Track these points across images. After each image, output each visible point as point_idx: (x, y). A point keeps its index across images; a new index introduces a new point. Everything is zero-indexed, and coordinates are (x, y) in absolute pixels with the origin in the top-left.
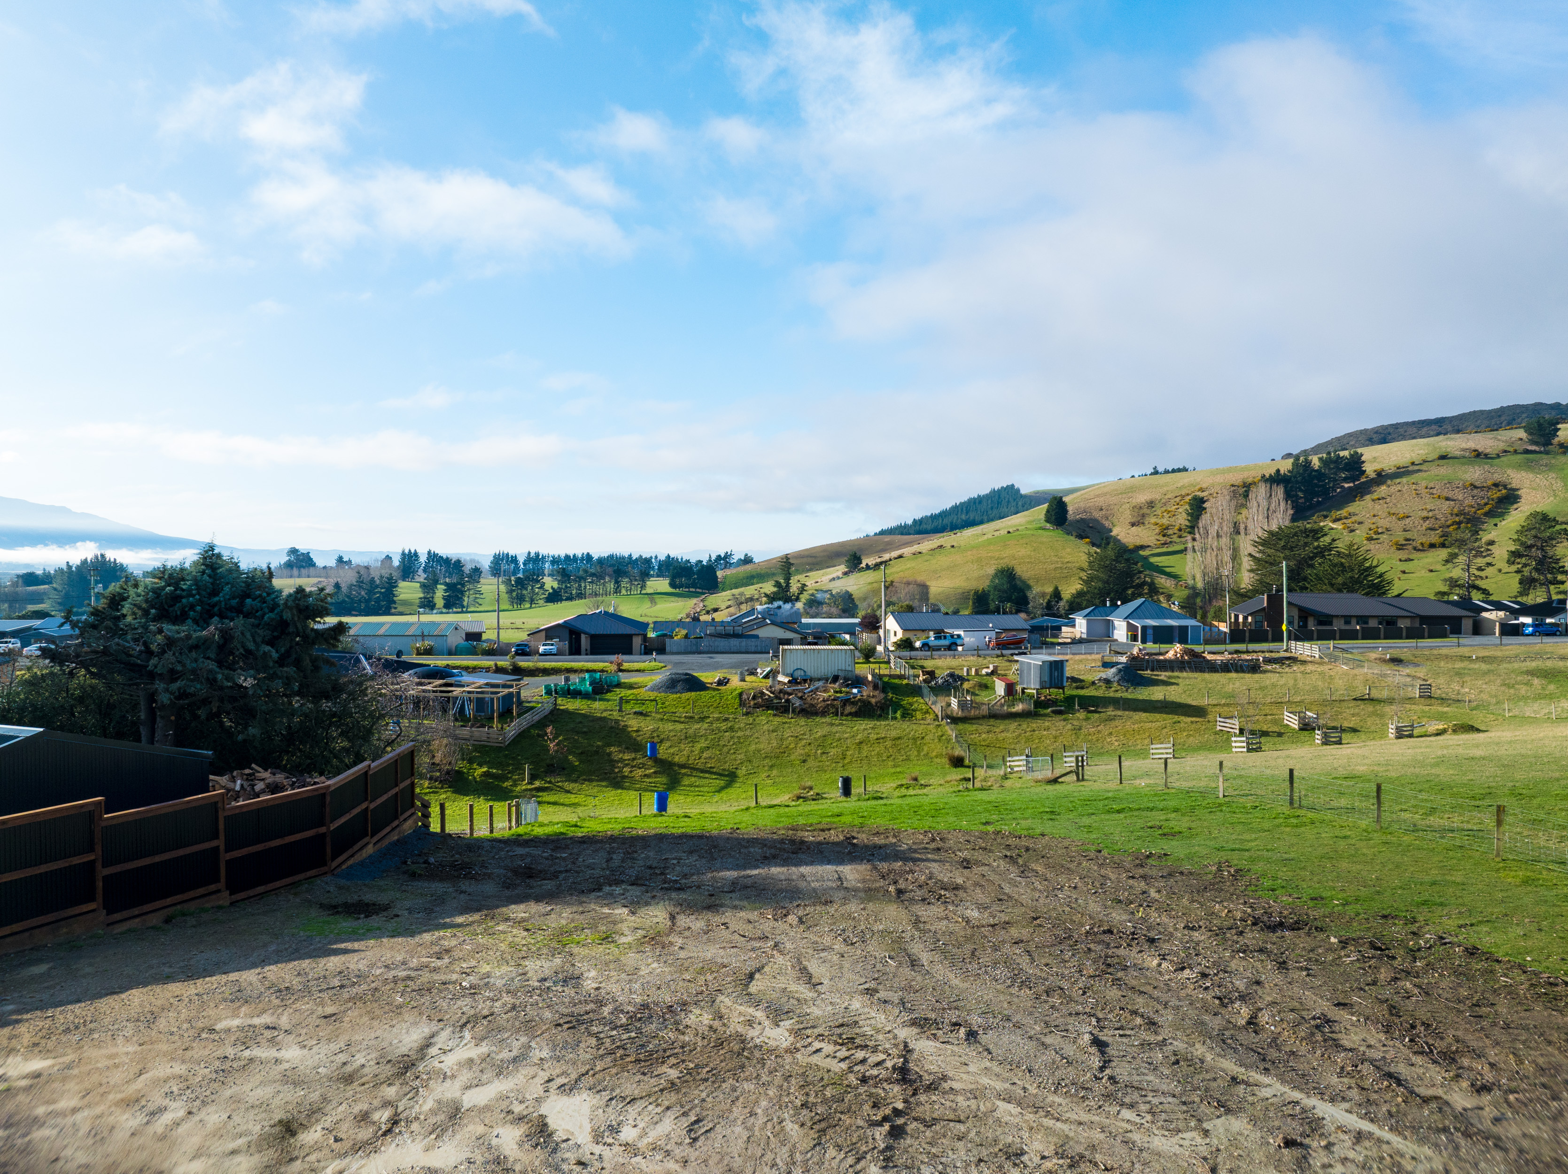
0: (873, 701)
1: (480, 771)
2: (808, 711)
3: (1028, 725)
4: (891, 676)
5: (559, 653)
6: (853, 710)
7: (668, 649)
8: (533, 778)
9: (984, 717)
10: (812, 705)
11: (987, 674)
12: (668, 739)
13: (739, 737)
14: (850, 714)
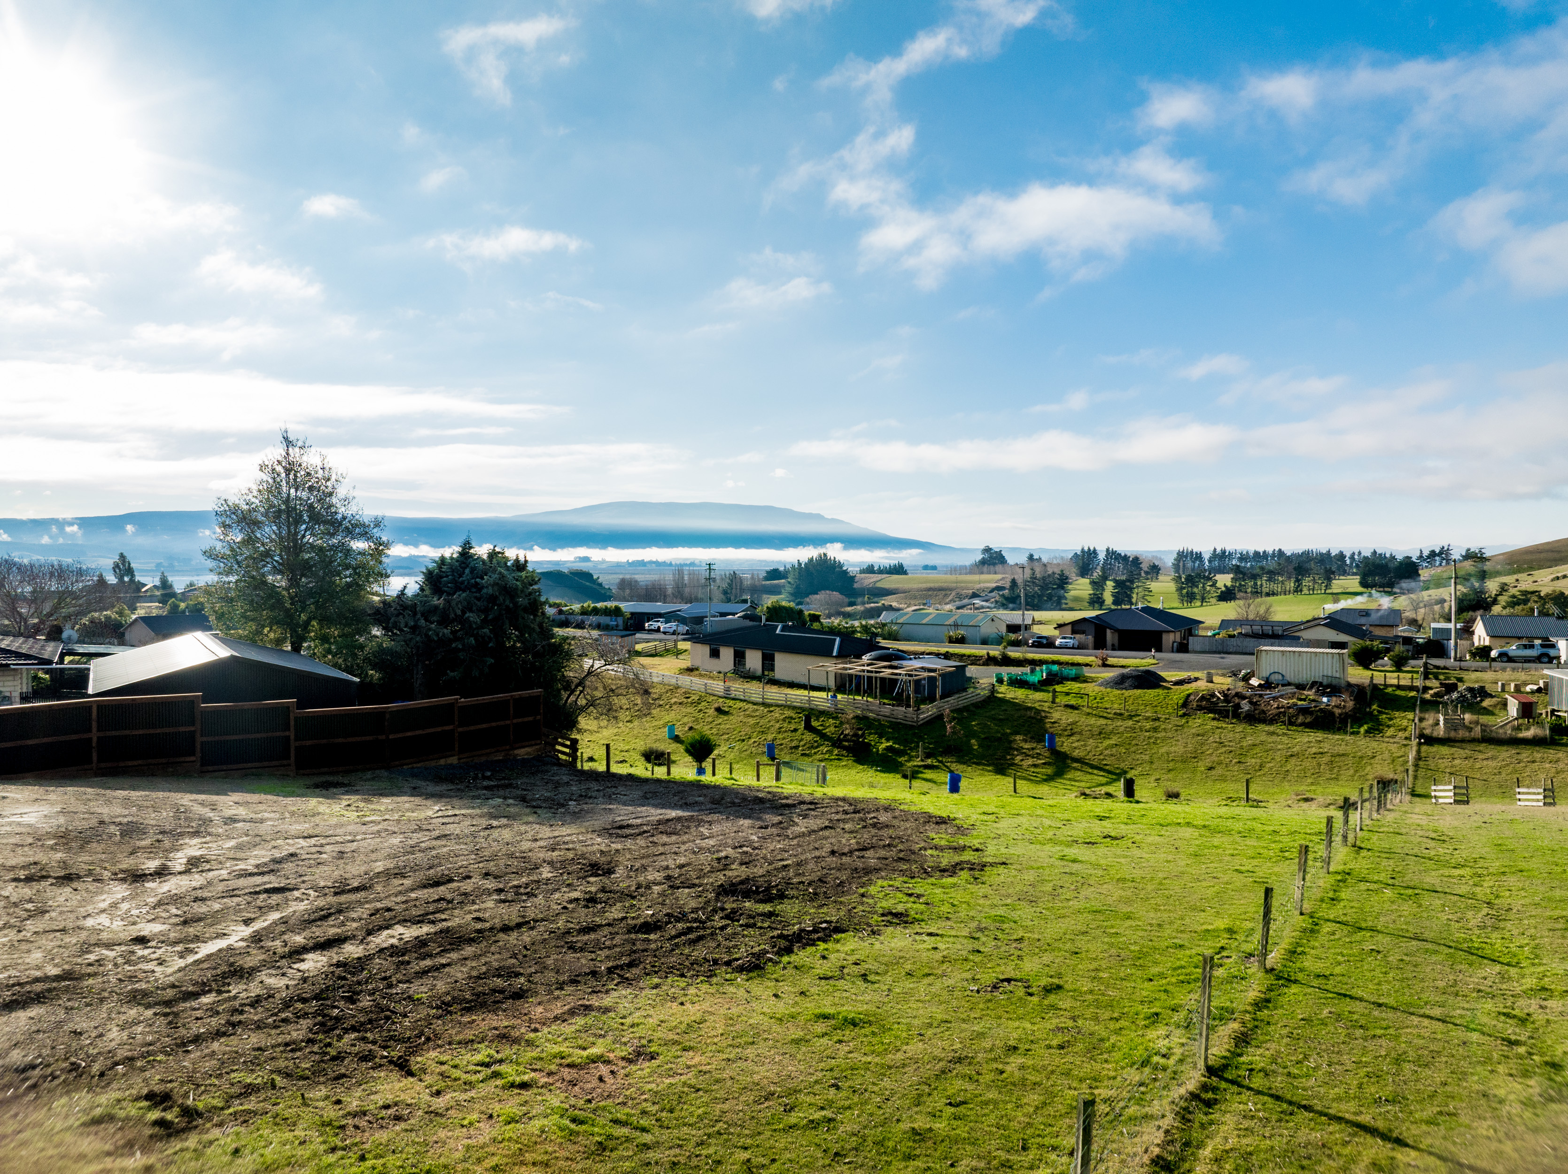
0: (1337, 711)
1: (885, 744)
2: (1255, 718)
4: (1399, 687)
6: (1308, 720)
9: (1473, 740)
10: (1264, 712)
12: (1080, 733)
13: (1157, 739)
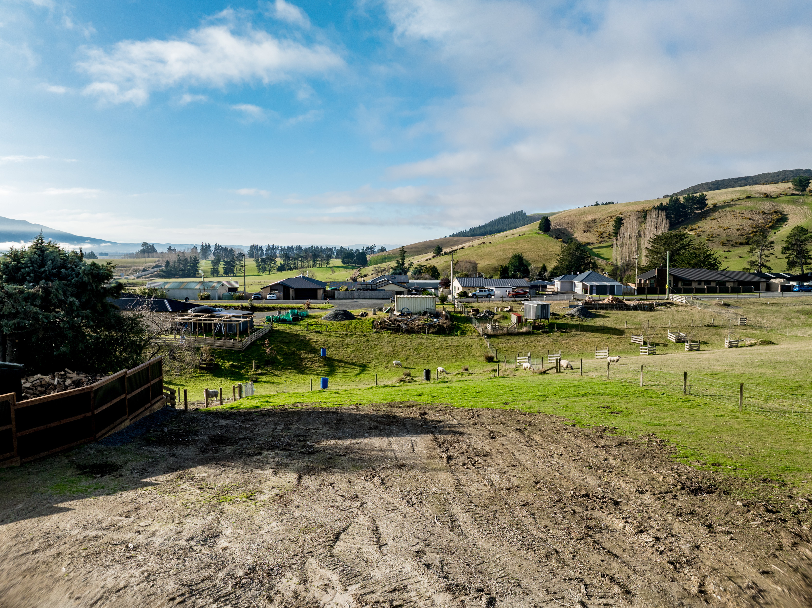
0: (445, 325)
1: (228, 364)
2: (410, 331)
3: (528, 339)
4: (455, 312)
5: (278, 299)
6: (434, 330)
7: (336, 297)
8: (258, 368)
9: (505, 335)
10: (412, 328)
11: (507, 311)
12: (333, 346)
13: (371, 345)
14: (432, 333)
